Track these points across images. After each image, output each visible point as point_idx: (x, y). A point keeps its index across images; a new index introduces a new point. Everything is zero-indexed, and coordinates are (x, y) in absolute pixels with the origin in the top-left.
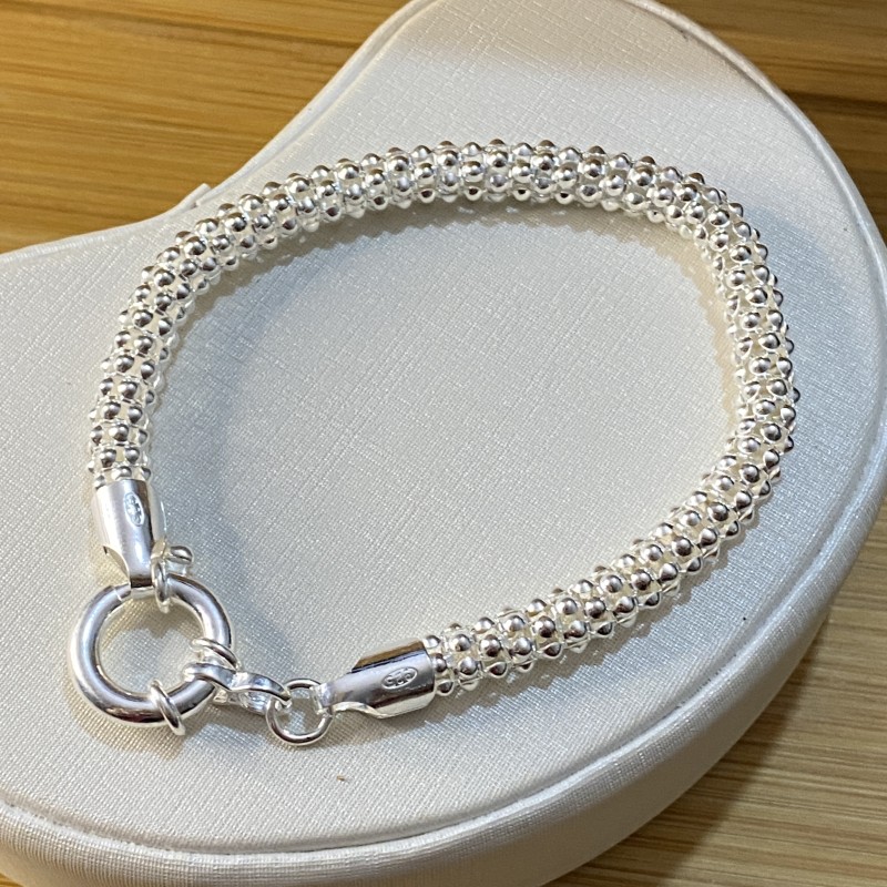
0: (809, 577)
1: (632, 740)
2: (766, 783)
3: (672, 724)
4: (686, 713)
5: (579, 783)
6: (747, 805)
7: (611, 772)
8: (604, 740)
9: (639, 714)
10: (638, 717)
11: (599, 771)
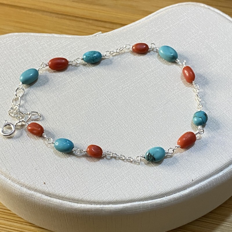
0: (216, 176)
1: (148, 200)
3: (160, 200)
4: (166, 199)
5: (129, 206)
7: (139, 207)
8: (140, 197)
9: (152, 194)
10: (152, 195)
11: (135, 205)
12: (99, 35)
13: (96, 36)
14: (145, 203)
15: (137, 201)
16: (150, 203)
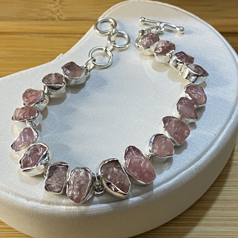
0: (229, 124)
1: (191, 166)
2: (226, 190)
3: (200, 162)
4: (203, 159)
5: (178, 178)
6: (221, 196)
7: (186, 175)
8: (183, 167)
10: (191, 160)
11: (183, 175)
12: (62, 56)
13: (59, 58)
14: (190, 170)
15: (183, 171)
16: (193, 168)
